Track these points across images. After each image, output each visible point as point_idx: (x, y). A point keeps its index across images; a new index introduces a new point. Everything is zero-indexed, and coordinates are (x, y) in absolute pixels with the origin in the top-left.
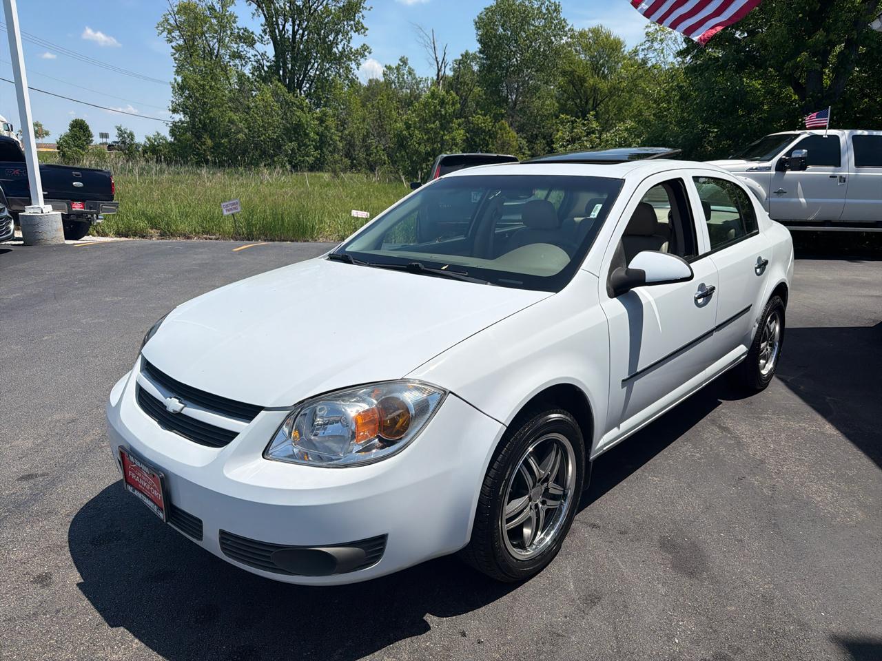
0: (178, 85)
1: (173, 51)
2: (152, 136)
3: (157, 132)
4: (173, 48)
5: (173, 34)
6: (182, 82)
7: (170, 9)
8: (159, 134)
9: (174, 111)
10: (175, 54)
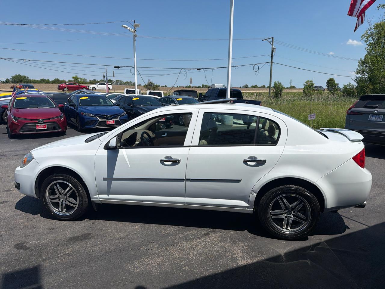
0: (362, 61)
1: (367, 46)
2: (347, 85)
3: (349, 83)
4: (367, 44)
5: (369, 39)
6: (364, 60)
7: (369, 28)
8: (350, 84)
9: (358, 73)
10: (367, 47)
